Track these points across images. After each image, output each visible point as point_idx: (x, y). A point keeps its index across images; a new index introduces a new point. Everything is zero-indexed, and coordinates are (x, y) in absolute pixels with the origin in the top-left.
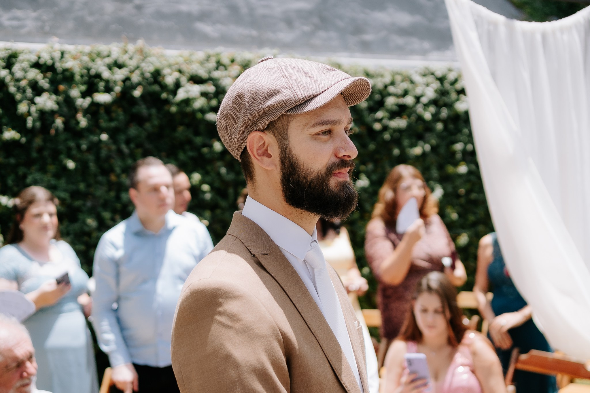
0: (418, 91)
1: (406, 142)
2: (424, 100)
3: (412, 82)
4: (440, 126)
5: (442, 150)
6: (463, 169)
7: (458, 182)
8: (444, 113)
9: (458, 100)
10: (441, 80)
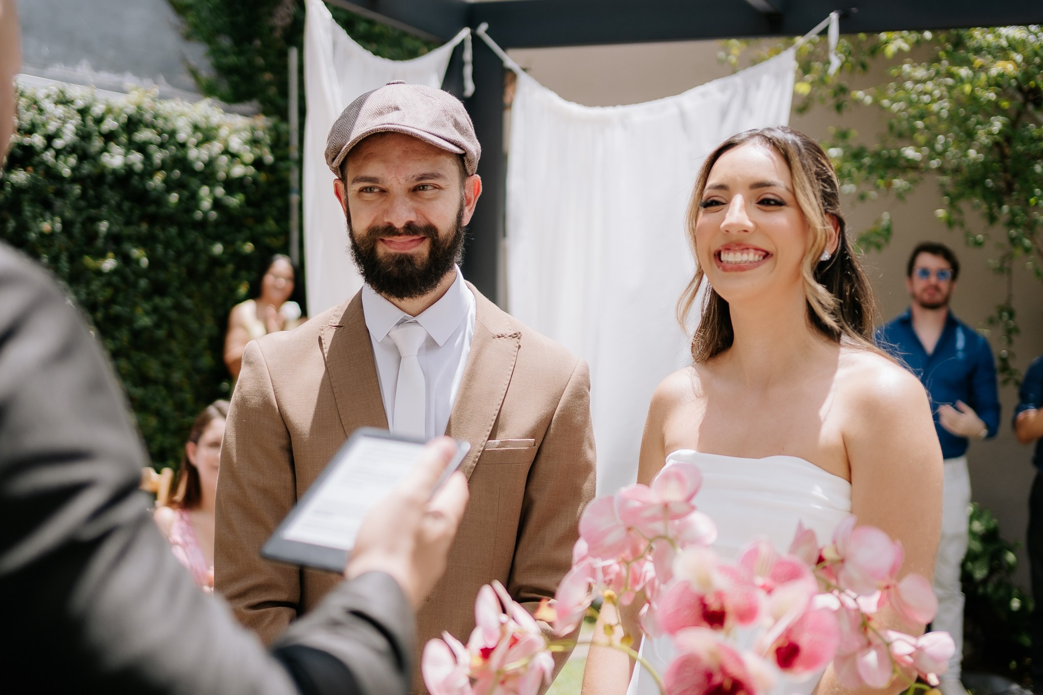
0: (52, 127)
1: (28, 211)
2: (59, 143)
3: (41, 111)
4: (77, 189)
5: (77, 230)
6: (109, 264)
7: (96, 285)
8: (87, 168)
9: (105, 150)
10: (83, 112)
